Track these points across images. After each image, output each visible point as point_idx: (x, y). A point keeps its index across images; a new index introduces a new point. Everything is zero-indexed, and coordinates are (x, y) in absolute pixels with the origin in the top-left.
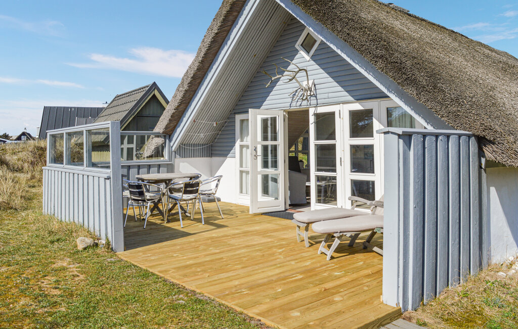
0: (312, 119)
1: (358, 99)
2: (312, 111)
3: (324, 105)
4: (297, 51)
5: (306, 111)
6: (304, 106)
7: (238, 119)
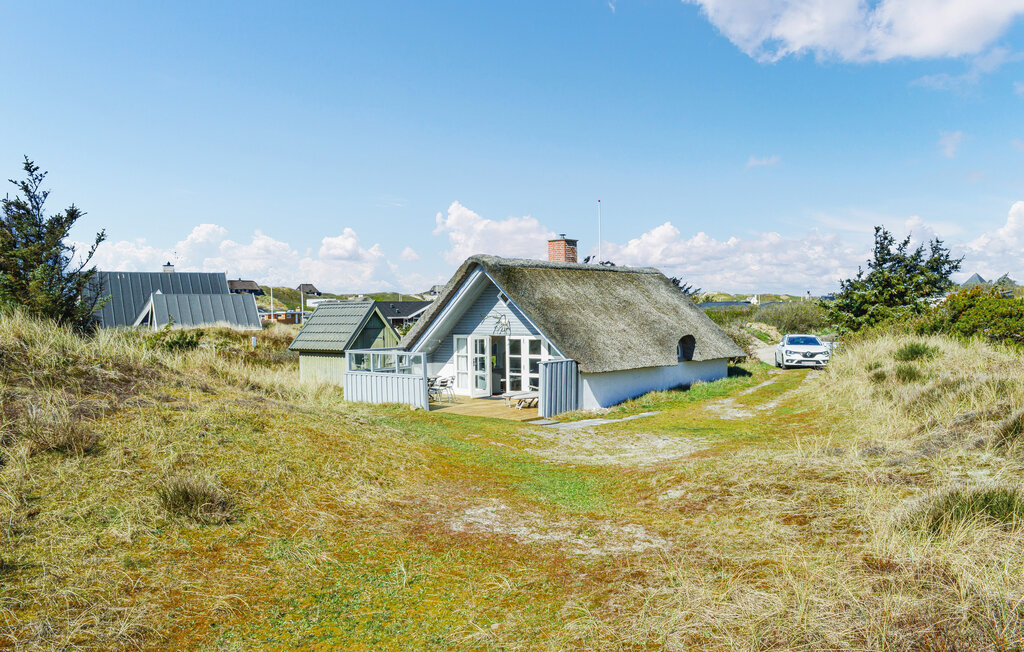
0: (507, 342)
1: (534, 334)
2: (507, 338)
3: (515, 335)
4: (498, 300)
5: (504, 337)
6: (503, 334)
7: (455, 337)
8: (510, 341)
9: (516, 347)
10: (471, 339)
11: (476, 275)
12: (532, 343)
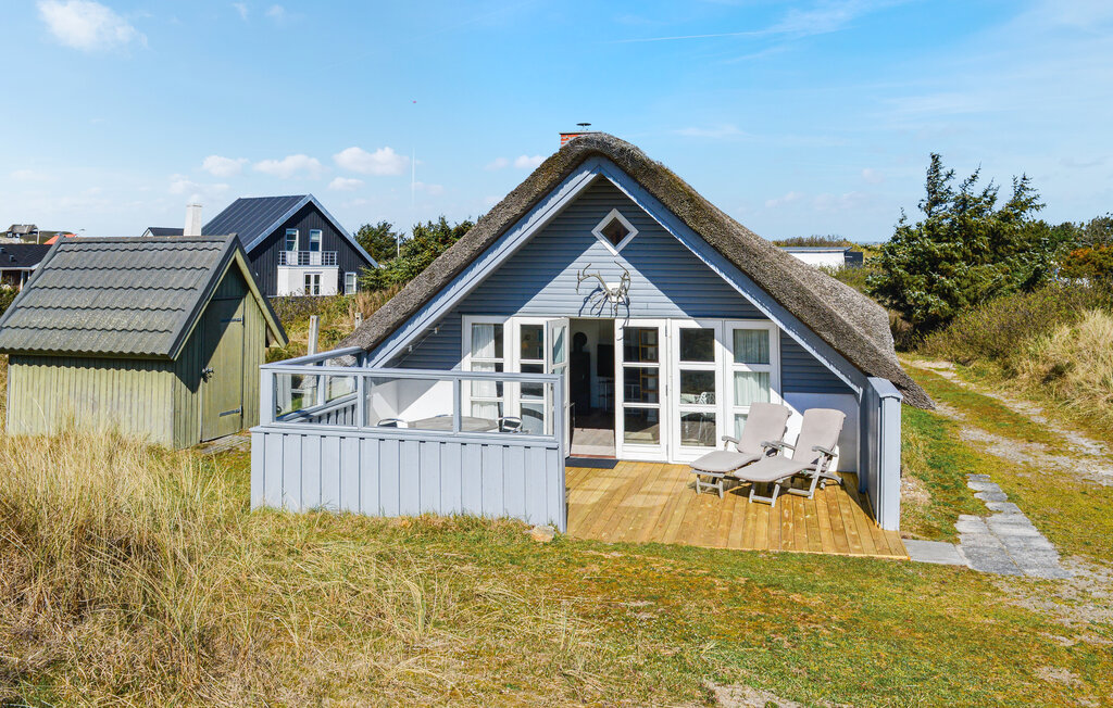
0: (619, 334)
1: (695, 315)
2: (619, 324)
3: (640, 317)
4: (595, 239)
5: (611, 323)
6: (606, 314)
7: (468, 321)
8: (628, 331)
9: (642, 344)
10: (512, 327)
11: (584, 179)
12: (686, 335)
